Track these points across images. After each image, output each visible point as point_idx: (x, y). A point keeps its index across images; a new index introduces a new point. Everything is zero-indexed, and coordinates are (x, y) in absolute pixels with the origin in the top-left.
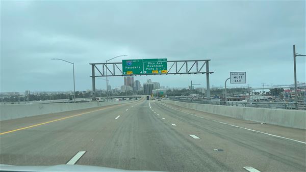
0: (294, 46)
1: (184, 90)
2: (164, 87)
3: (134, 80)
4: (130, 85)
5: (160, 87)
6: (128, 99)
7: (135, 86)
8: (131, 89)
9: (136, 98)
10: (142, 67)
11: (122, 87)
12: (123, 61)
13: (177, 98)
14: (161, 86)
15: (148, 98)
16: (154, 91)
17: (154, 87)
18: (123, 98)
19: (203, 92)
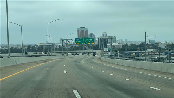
0: (146, 33)
2: (122, 41)
5: (116, 41)
6: (82, 53)
9: (89, 53)
10: (83, 41)
12: (75, 39)
18: (76, 53)
19: (163, 47)
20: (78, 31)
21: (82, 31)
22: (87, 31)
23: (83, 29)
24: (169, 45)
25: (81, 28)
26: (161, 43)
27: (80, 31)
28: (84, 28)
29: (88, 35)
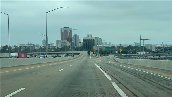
1: (130, 47)
2: (106, 44)
3: (73, 35)
4: (67, 40)
5: (102, 44)
6: (64, 55)
7: (73, 41)
8: (69, 44)
9: (74, 55)
11: (58, 42)
13: (124, 56)
14: (102, 42)
15: (89, 54)
16: (96, 47)
17: (96, 43)
18: (58, 54)
19: (153, 49)
20: (61, 31)
21: (66, 31)
22: (71, 31)
23: (66, 29)
24: (159, 48)
25: (64, 28)
26: (151, 46)
27: (63, 31)
28: (68, 28)
29: (72, 36)
